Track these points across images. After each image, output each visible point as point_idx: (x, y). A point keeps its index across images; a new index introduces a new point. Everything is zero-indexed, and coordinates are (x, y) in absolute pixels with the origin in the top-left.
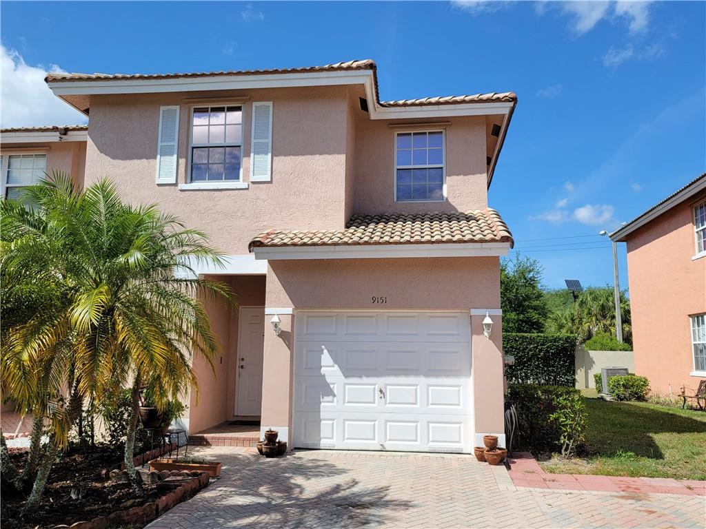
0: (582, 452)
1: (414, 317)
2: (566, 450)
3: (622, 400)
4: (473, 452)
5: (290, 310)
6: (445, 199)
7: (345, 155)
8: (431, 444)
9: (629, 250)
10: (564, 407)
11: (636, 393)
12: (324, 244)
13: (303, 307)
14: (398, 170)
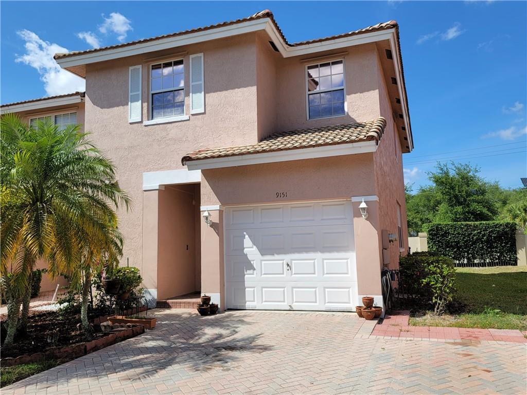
1: (310, 206)
2: (438, 309)
5: (217, 207)
6: (346, 114)
7: (256, 87)
8: (327, 305)
10: (434, 273)
14: (309, 95)
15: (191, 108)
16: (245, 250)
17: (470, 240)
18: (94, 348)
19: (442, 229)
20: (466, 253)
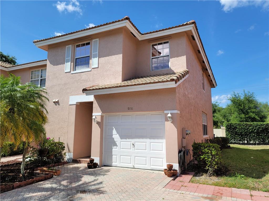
1: (145, 115)
5: (100, 114)
6: (170, 68)
7: (122, 54)
14: (152, 59)
15: (92, 65)
16: (113, 136)
17: (248, 132)
18: (19, 186)
19: (233, 126)
20: (246, 138)
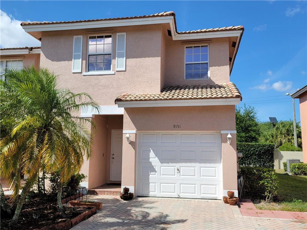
0: (276, 200)
1: (194, 134)
2: (268, 198)
3: (297, 175)
4: (222, 199)
5: (134, 131)
6: (209, 78)
7: (160, 58)
8: (202, 195)
9: (301, 102)
10: (267, 178)
11: (304, 172)
12: (150, 100)
13: (141, 130)
14: (186, 64)
15: (116, 67)
16: (150, 159)
